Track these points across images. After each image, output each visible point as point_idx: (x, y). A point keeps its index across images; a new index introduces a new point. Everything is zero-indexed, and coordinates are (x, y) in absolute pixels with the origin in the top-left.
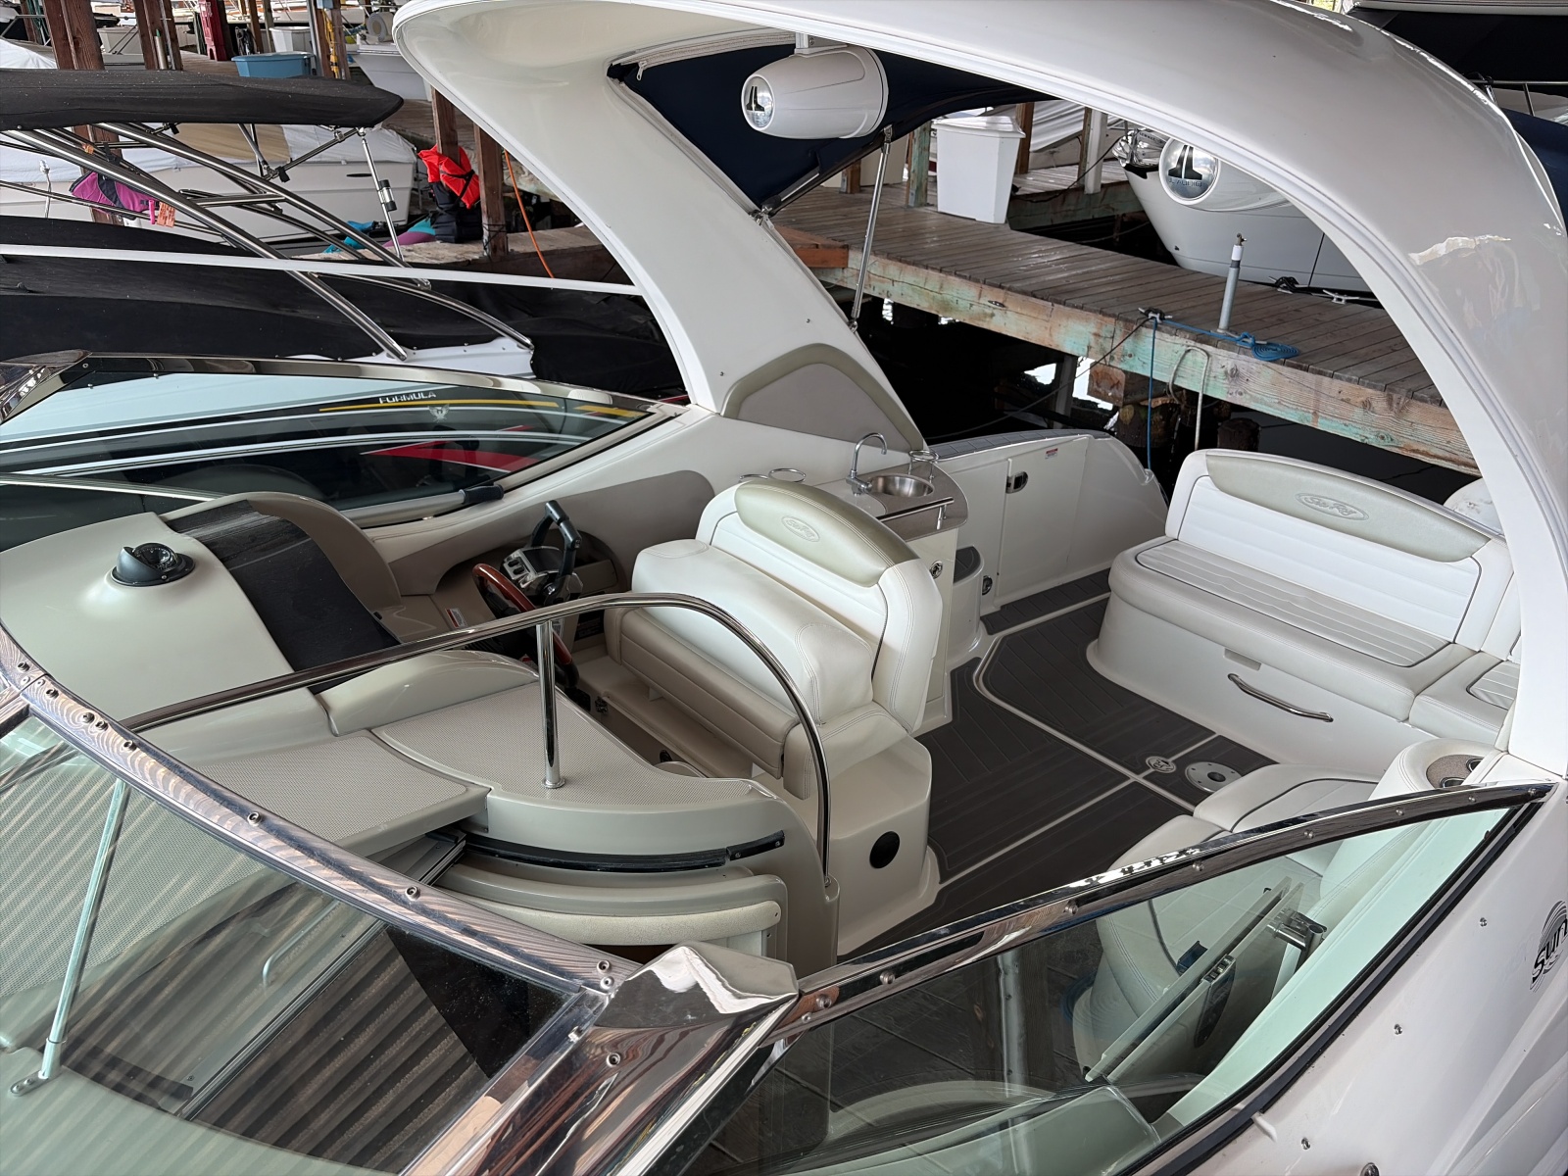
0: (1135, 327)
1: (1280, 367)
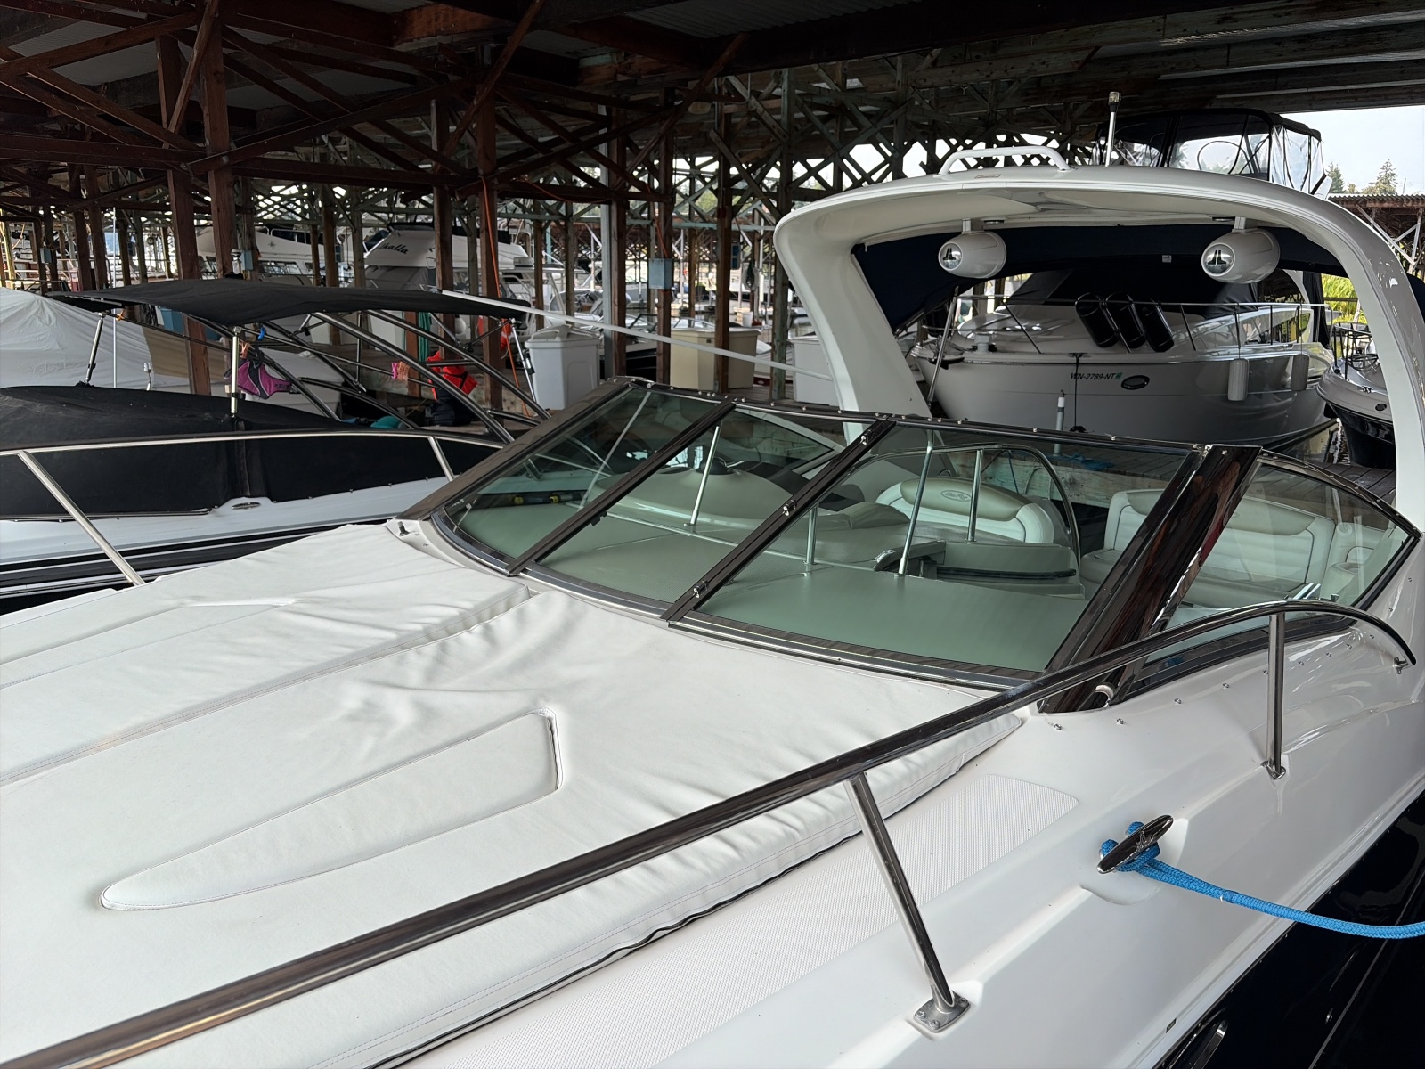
1: (1105, 474)
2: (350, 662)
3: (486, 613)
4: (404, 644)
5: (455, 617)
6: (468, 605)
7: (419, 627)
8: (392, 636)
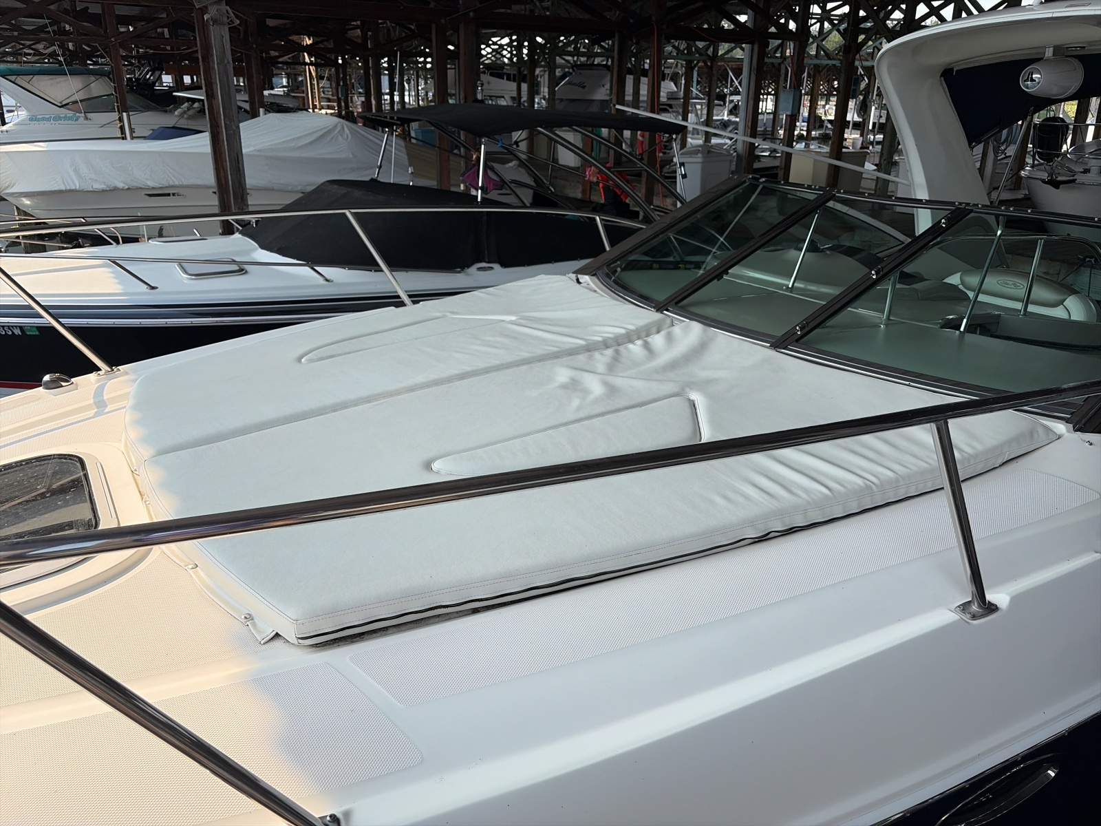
0: (1076, 267)
2: (557, 356)
3: (643, 334)
4: (590, 348)
5: (623, 335)
6: (632, 327)
7: (600, 339)
8: (582, 342)
